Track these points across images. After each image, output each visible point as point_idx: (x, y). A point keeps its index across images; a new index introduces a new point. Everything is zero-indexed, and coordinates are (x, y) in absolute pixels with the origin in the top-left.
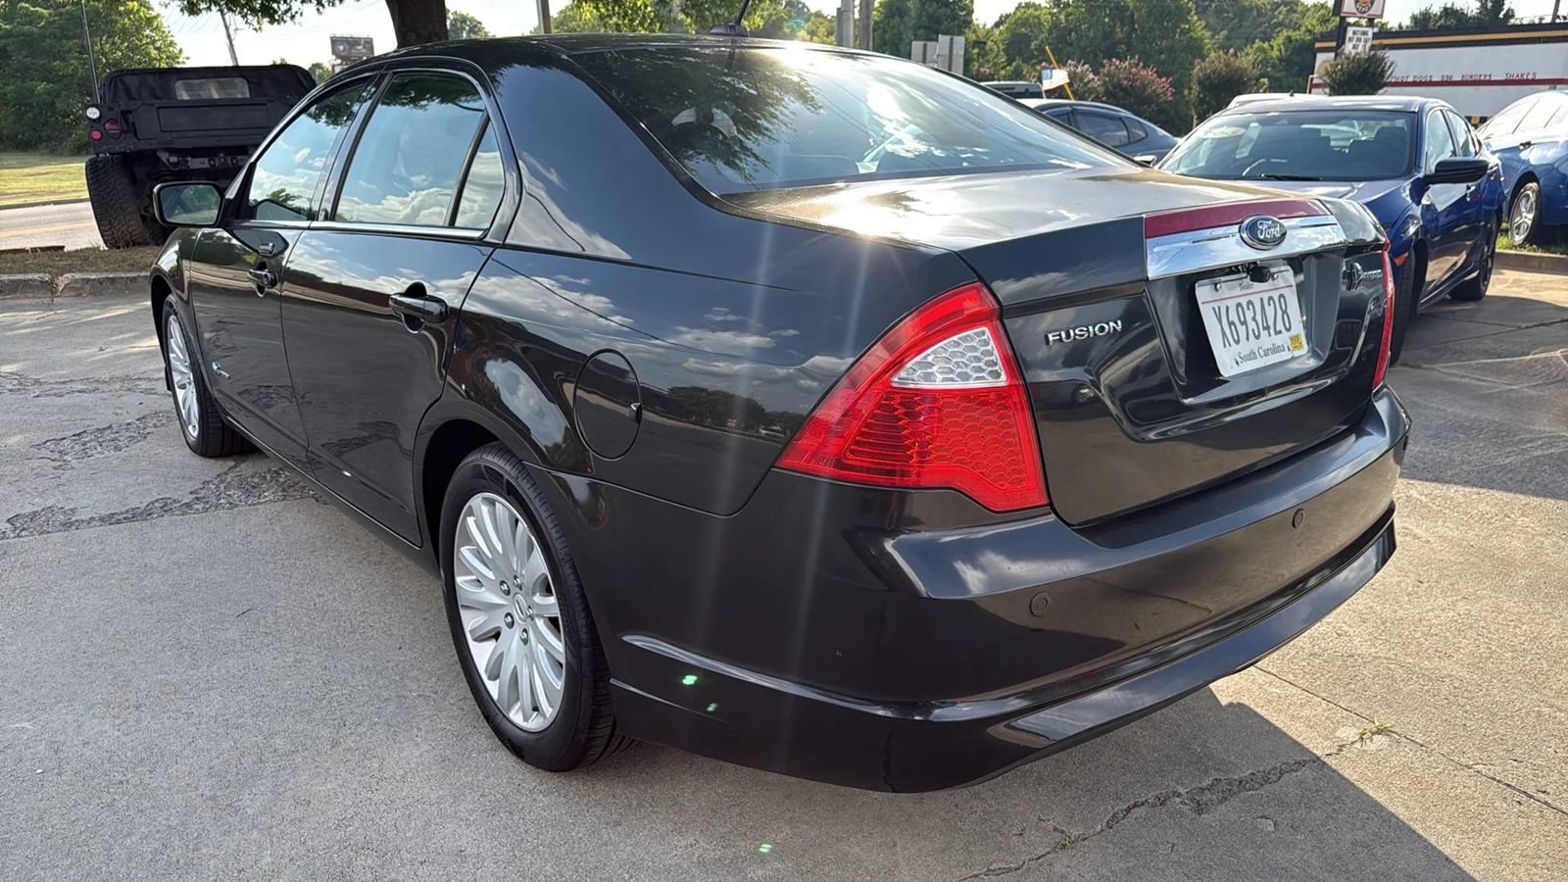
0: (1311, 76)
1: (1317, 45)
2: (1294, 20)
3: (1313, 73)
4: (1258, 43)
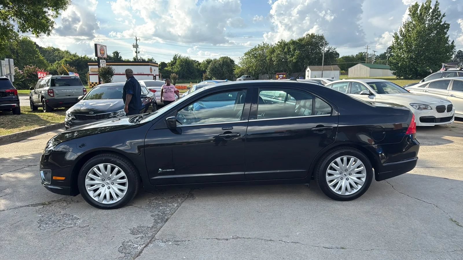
0: (88, 72)
1: (88, 64)
2: (61, 55)
3: (89, 71)
4: (57, 62)
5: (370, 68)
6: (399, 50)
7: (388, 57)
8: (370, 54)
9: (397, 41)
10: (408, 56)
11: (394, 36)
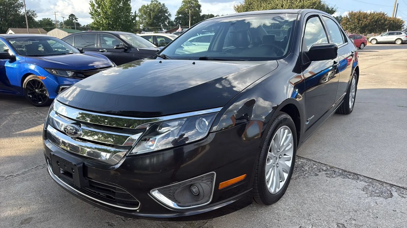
5: (68, 33)
6: (98, 16)
7: (75, 23)
8: (54, 20)
9: (94, 8)
10: (106, 22)
11: (91, 4)
